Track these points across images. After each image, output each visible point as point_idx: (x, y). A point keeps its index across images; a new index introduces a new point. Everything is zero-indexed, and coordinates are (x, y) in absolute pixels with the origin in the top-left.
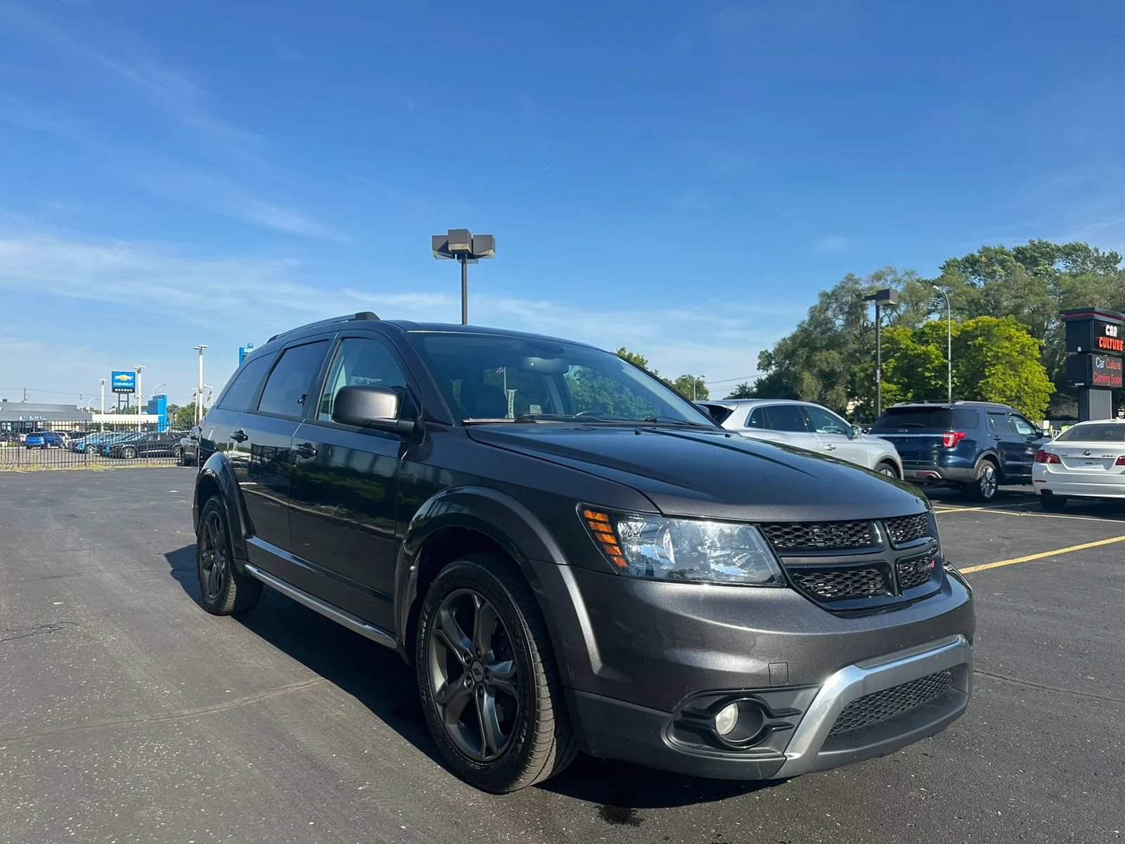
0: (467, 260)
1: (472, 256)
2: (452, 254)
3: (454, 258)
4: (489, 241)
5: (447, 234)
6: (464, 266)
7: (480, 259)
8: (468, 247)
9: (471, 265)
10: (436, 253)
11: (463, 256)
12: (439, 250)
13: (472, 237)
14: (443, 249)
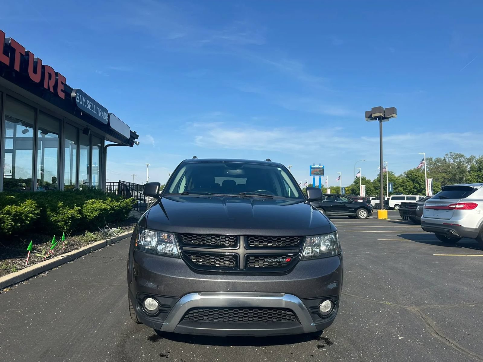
0: (382, 120)
1: (384, 118)
2: (375, 118)
3: (376, 120)
4: (393, 110)
5: (371, 110)
6: (381, 123)
7: (390, 119)
8: (381, 114)
9: (384, 122)
10: (367, 119)
11: (380, 118)
12: (368, 118)
13: (384, 109)
14: (370, 117)
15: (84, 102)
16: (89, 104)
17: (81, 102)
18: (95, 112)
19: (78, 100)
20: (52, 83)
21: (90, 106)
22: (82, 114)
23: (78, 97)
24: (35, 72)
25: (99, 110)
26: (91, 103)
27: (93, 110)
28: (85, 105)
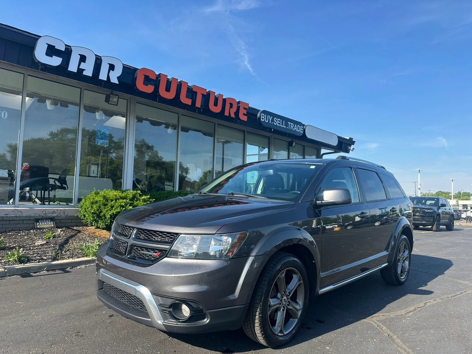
15: (270, 119)
16: (277, 121)
17: (267, 120)
18: (285, 127)
19: (263, 119)
20: (234, 109)
21: (278, 122)
22: (273, 130)
23: (263, 117)
24: (216, 104)
25: (290, 124)
26: (280, 120)
27: (282, 125)
28: (271, 122)
